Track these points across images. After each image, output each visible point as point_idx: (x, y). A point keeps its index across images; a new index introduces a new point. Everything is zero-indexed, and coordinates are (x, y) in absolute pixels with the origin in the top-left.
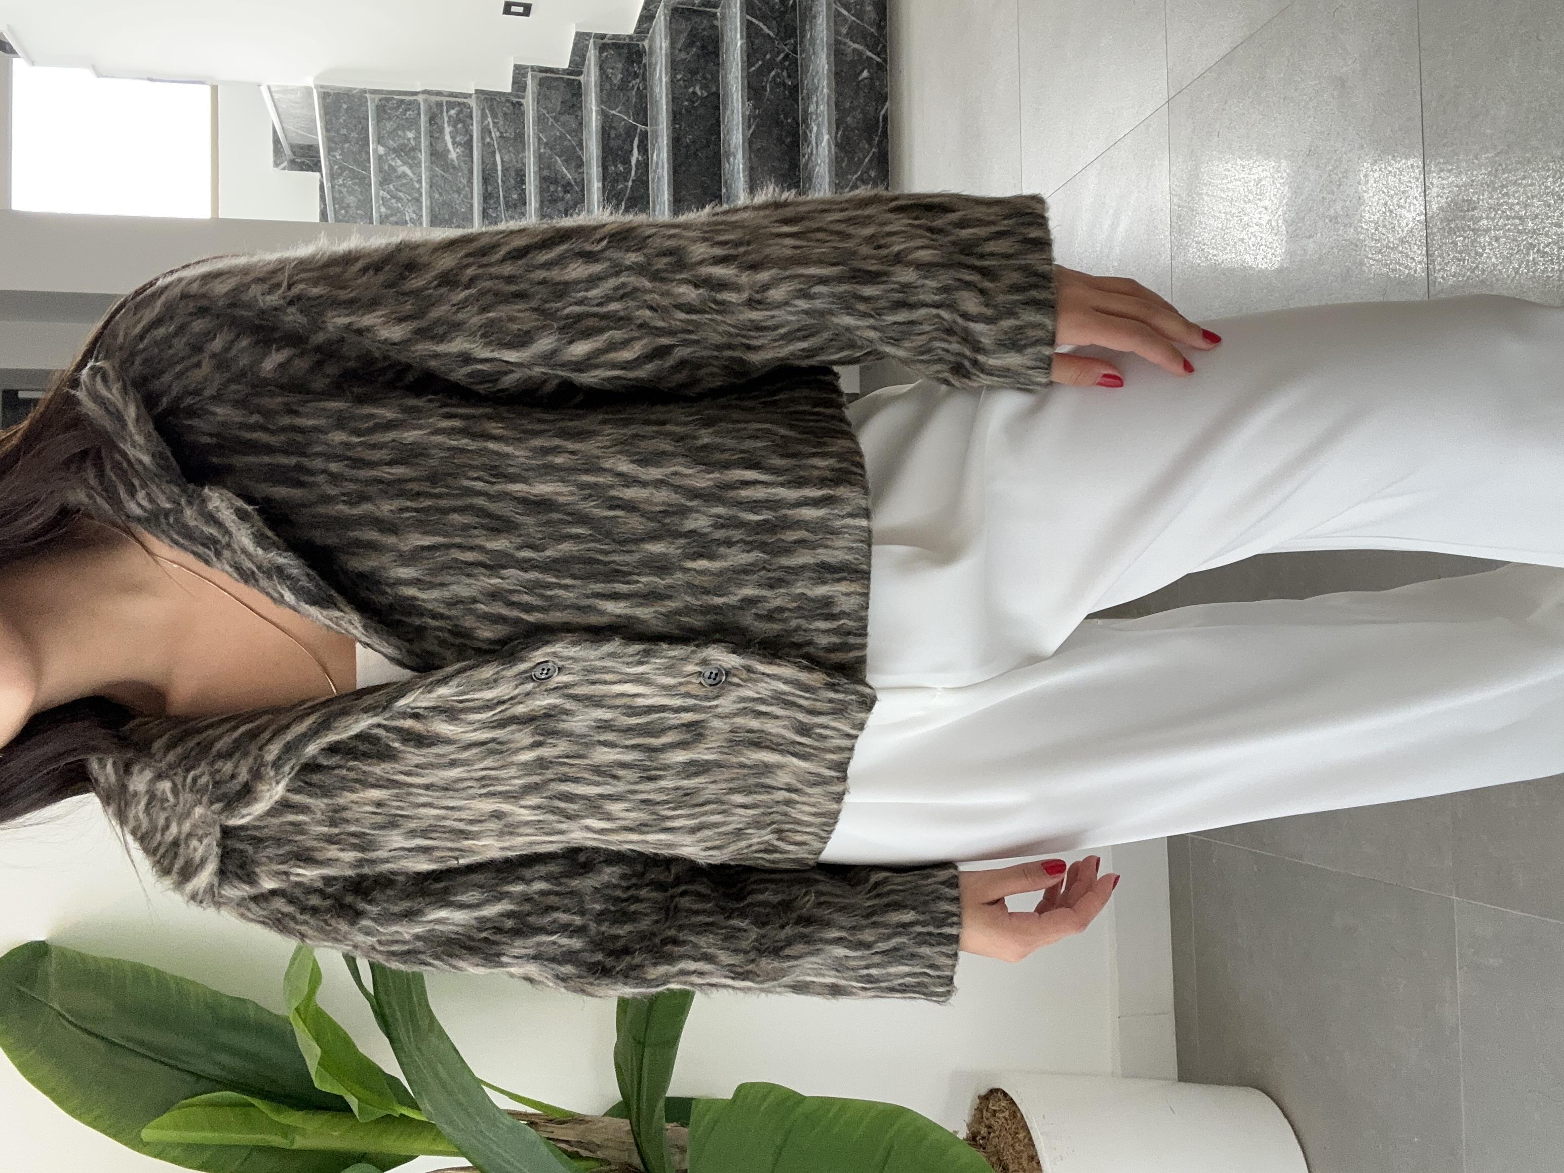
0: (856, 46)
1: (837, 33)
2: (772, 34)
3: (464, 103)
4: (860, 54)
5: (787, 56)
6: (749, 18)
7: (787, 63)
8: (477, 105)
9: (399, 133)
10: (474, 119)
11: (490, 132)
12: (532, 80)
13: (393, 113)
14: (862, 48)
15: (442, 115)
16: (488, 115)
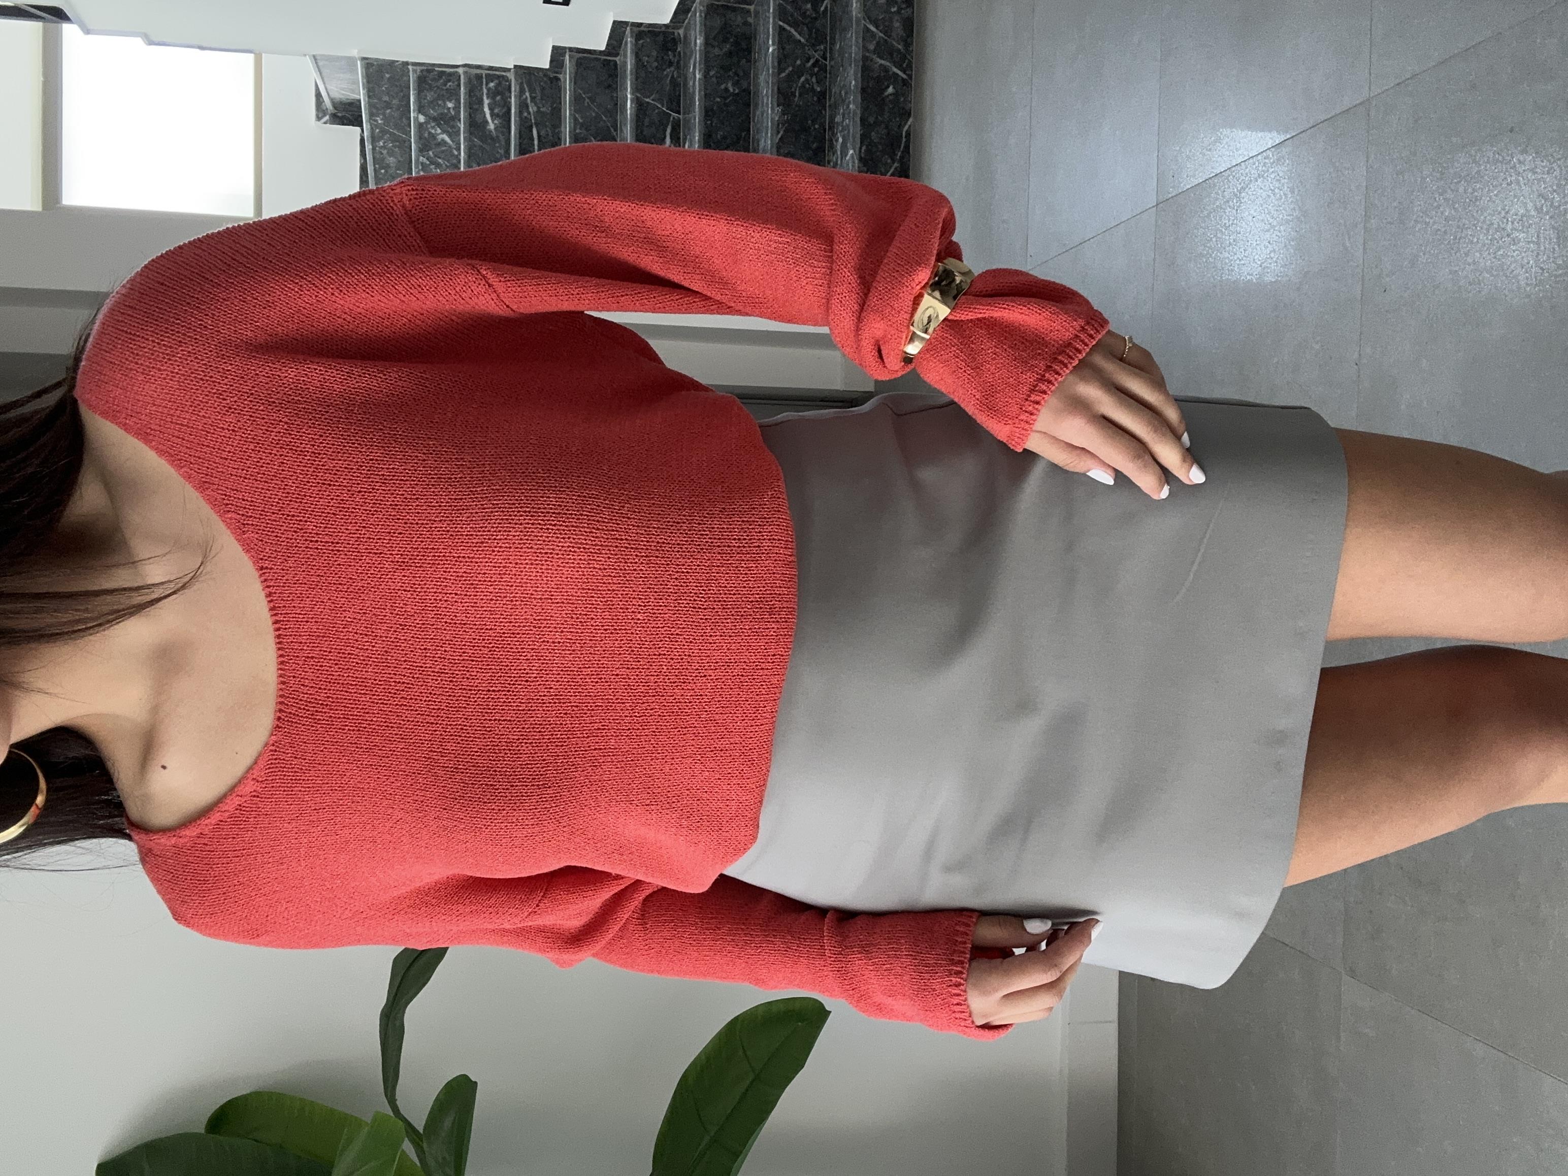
0: (883, 62)
1: (866, 49)
2: (802, 40)
3: (503, 76)
4: (886, 70)
5: (817, 61)
6: (781, 23)
7: (816, 69)
8: (515, 79)
9: (440, 102)
10: (513, 94)
11: (527, 107)
12: (570, 61)
13: (434, 84)
14: (888, 64)
15: (482, 88)
16: (527, 89)
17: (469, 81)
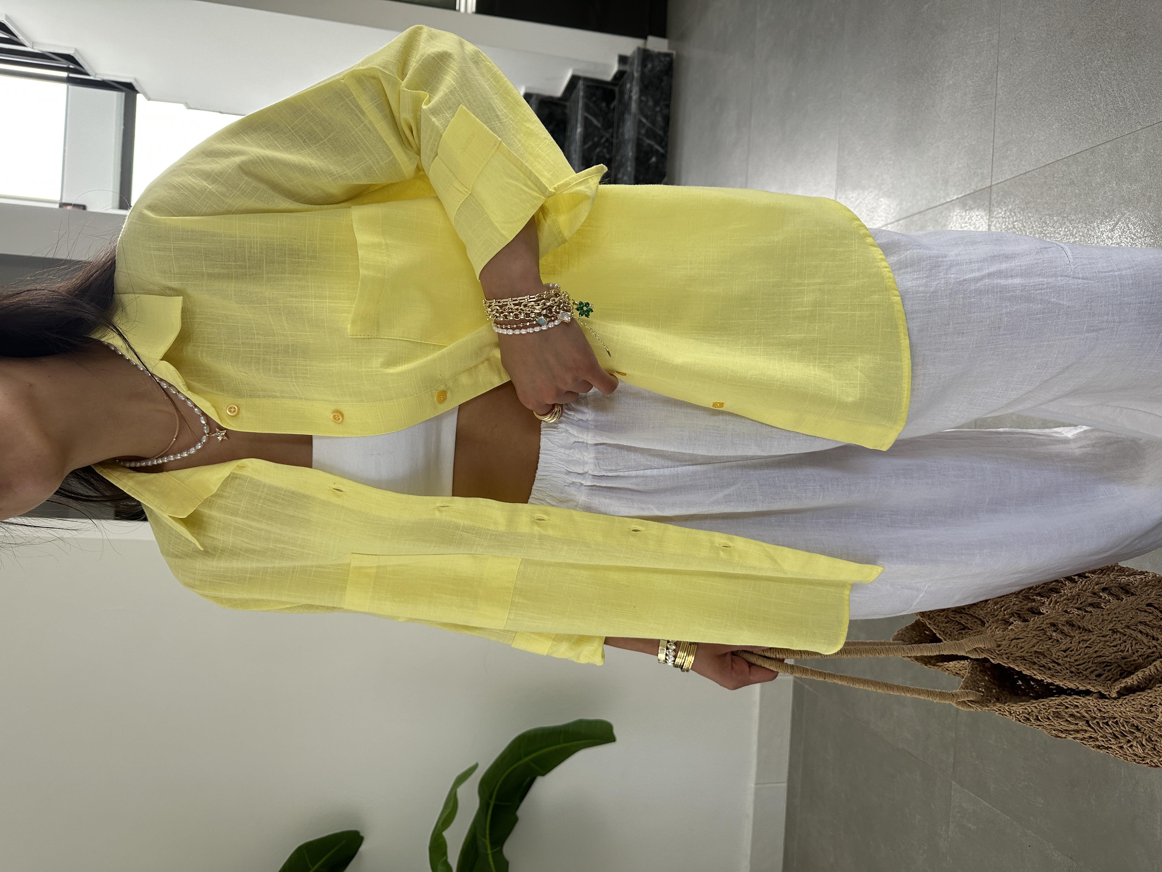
0: (648, 141)
1: (639, 133)
2: (599, 125)
4: (651, 146)
5: (607, 140)
6: (586, 114)
7: (607, 144)
14: (653, 143)
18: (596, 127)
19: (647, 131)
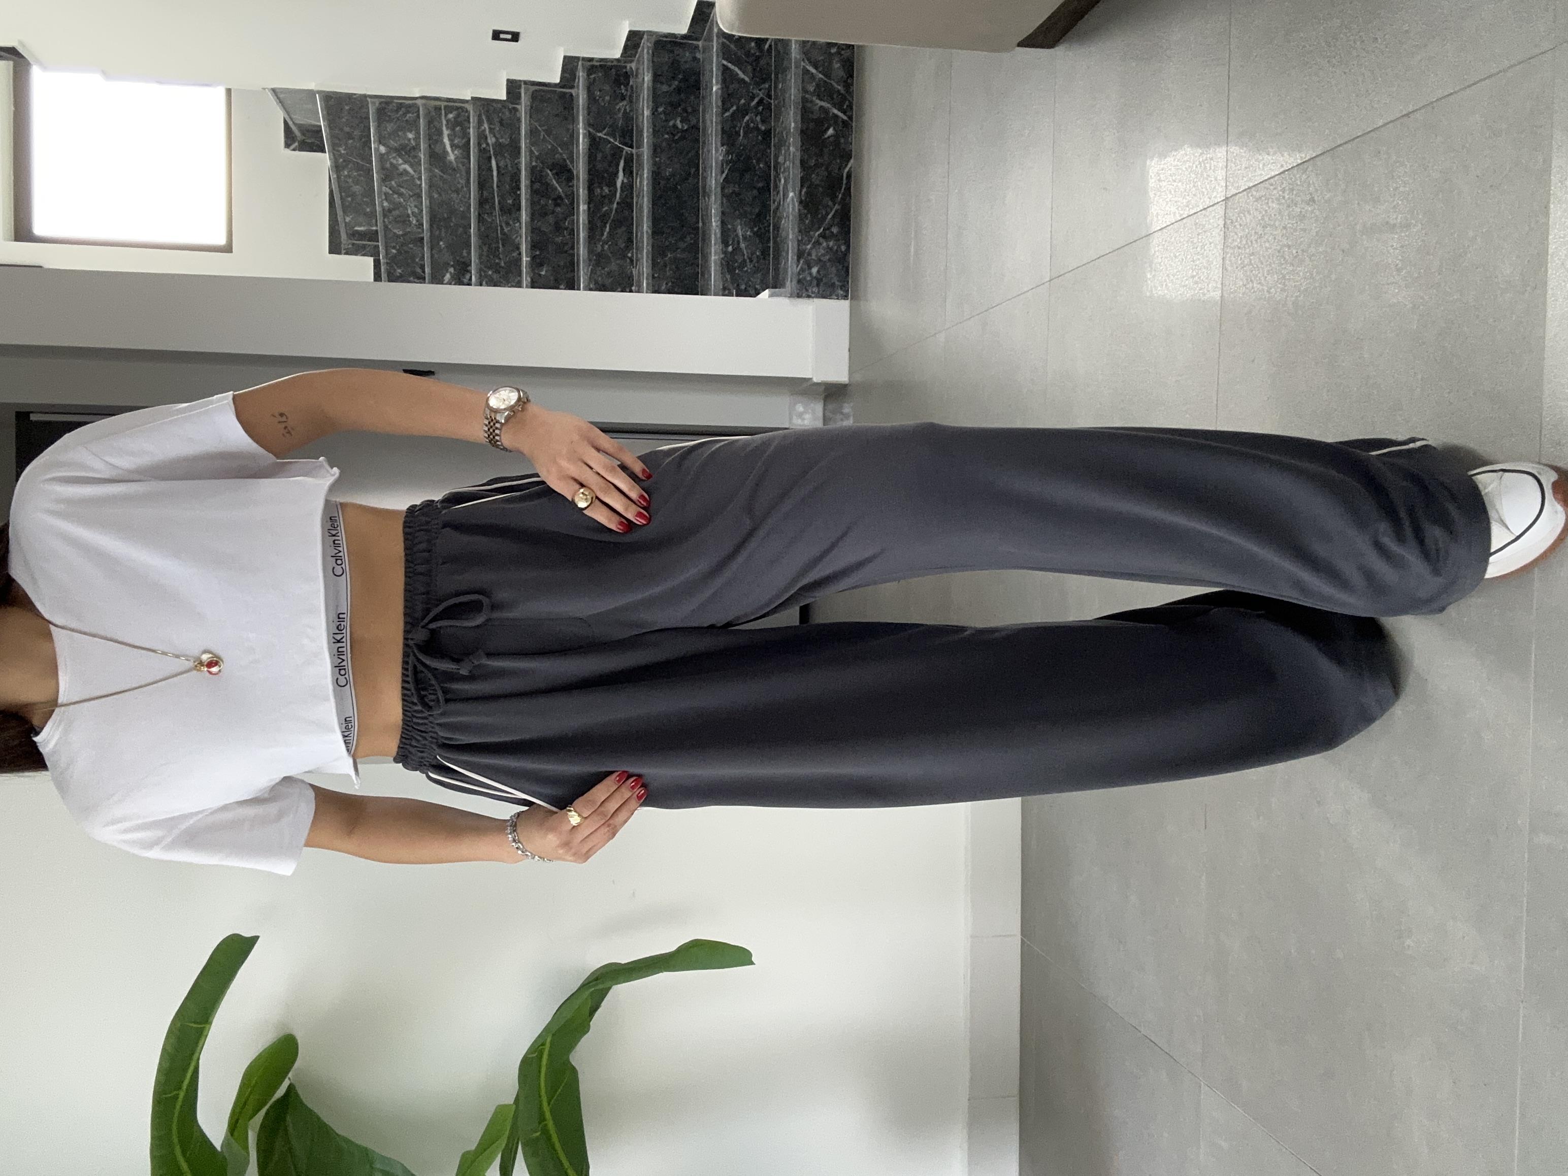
0: (823, 103)
1: (805, 91)
2: (747, 79)
3: (461, 108)
4: (827, 111)
5: (761, 102)
6: (725, 62)
7: (761, 108)
8: (473, 110)
9: (400, 133)
10: (471, 124)
11: (486, 138)
12: (525, 93)
13: (394, 115)
14: (829, 105)
15: (440, 118)
16: (485, 121)
17: (428, 113)
18: (743, 80)
19: (818, 86)
